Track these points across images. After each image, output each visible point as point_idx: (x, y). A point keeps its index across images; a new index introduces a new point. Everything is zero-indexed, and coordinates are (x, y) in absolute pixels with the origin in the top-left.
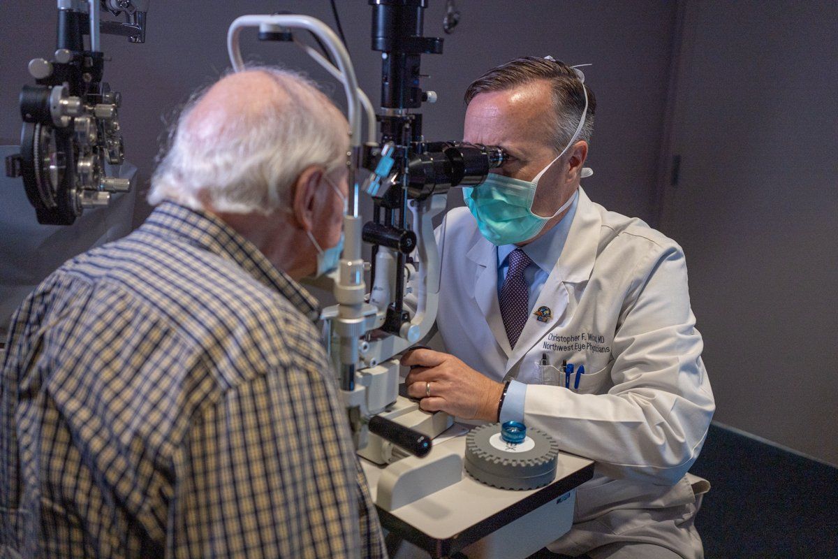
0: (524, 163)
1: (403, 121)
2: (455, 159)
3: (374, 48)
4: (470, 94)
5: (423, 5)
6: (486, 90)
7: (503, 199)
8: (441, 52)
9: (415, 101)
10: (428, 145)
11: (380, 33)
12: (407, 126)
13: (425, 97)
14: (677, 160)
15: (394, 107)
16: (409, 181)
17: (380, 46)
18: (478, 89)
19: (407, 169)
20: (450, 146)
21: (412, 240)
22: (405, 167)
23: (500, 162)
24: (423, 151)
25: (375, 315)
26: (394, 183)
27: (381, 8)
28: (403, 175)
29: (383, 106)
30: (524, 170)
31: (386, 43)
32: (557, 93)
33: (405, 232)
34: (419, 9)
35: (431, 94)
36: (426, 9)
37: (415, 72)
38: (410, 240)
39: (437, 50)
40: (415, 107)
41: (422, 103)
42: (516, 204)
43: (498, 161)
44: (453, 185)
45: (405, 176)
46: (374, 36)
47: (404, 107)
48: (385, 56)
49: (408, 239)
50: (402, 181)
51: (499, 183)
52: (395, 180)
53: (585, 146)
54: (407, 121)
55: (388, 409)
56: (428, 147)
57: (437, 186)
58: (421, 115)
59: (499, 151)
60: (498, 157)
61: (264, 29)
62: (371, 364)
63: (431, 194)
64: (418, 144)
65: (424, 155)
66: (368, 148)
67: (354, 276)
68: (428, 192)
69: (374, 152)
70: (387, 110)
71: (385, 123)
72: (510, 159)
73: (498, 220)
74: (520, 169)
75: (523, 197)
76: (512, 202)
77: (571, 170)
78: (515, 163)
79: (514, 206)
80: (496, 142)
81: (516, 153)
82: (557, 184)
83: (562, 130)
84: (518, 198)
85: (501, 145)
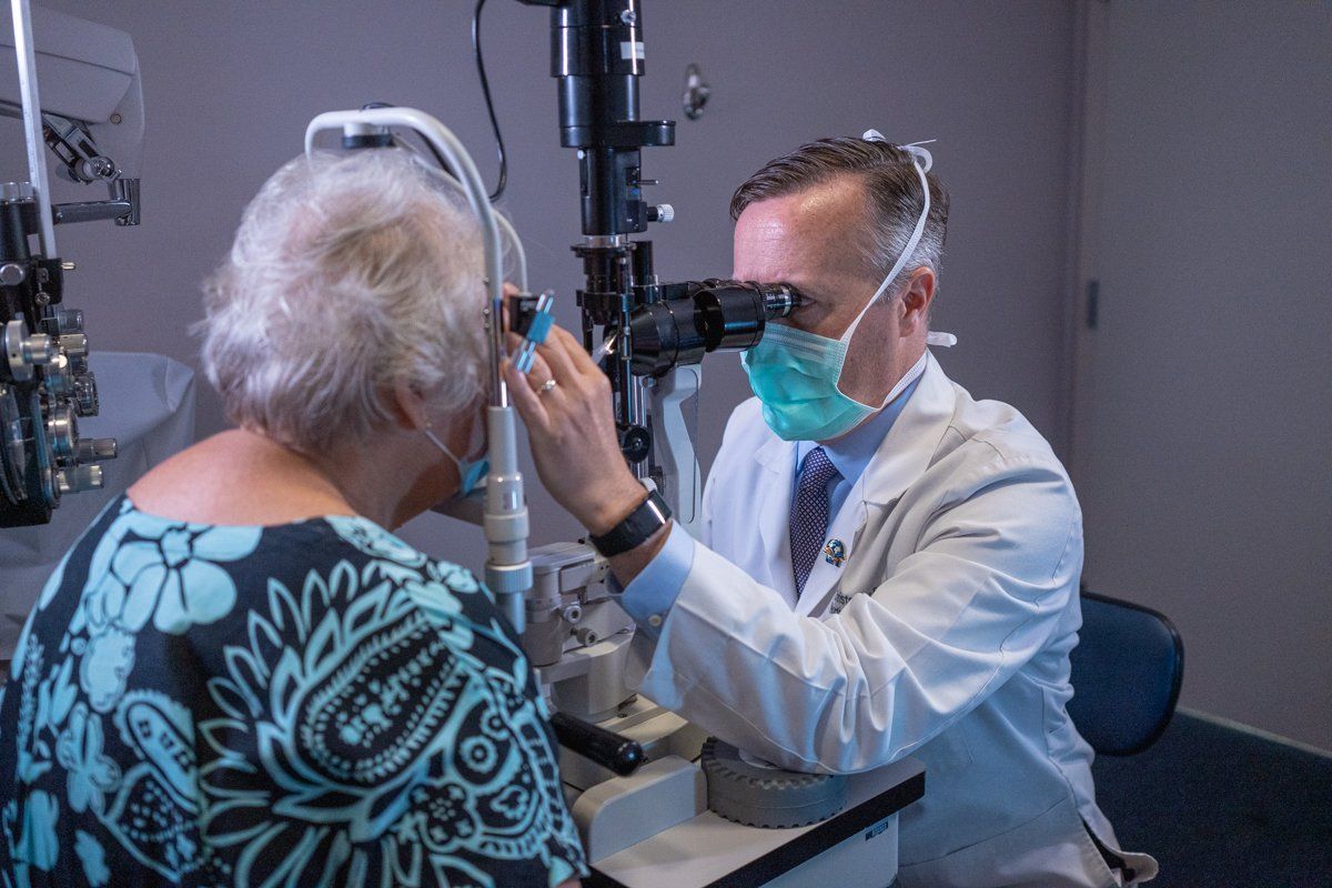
0: (829, 307)
1: (618, 254)
2: (710, 309)
3: (565, 143)
4: (738, 205)
5: (635, 72)
6: (759, 198)
7: (795, 365)
8: (671, 143)
9: (636, 220)
10: (664, 288)
11: (572, 121)
12: (625, 261)
13: (653, 216)
14: (1094, 287)
15: (601, 234)
16: (631, 347)
17: (573, 141)
18: (747, 196)
19: (627, 329)
20: (707, 288)
21: (643, 439)
22: (625, 326)
23: (787, 309)
24: (655, 299)
25: (592, 560)
26: (611, 352)
27: (570, 80)
28: (622, 338)
29: (585, 233)
30: (830, 320)
31: (581, 135)
32: (873, 194)
33: (630, 429)
34: (630, 78)
35: (666, 211)
36: (640, 78)
37: (634, 177)
38: (640, 440)
39: (664, 141)
40: (638, 231)
41: (649, 224)
42: (816, 375)
43: (783, 307)
44: (709, 350)
45: (625, 339)
46: (564, 126)
47: (617, 233)
48: (581, 155)
49: (635, 439)
50: (622, 348)
51: (790, 340)
52: (612, 347)
53: (929, 276)
54: (623, 254)
55: (624, 711)
56: (665, 293)
57: (681, 354)
58: (648, 243)
59: (785, 291)
60: (784, 301)
61: (350, 131)
62: (587, 641)
63: (672, 365)
64: (648, 288)
65: (658, 306)
66: (516, 301)
67: (507, 498)
68: (669, 363)
69: (525, 306)
70: (591, 238)
71: (590, 259)
72: (804, 303)
73: (787, 400)
74: (823, 318)
75: (827, 363)
76: (809, 370)
77: (908, 314)
78: (814, 310)
79: (813, 378)
80: (779, 277)
81: (814, 293)
82: (885, 340)
83: (885, 252)
84: (818, 366)
85: (787, 280)
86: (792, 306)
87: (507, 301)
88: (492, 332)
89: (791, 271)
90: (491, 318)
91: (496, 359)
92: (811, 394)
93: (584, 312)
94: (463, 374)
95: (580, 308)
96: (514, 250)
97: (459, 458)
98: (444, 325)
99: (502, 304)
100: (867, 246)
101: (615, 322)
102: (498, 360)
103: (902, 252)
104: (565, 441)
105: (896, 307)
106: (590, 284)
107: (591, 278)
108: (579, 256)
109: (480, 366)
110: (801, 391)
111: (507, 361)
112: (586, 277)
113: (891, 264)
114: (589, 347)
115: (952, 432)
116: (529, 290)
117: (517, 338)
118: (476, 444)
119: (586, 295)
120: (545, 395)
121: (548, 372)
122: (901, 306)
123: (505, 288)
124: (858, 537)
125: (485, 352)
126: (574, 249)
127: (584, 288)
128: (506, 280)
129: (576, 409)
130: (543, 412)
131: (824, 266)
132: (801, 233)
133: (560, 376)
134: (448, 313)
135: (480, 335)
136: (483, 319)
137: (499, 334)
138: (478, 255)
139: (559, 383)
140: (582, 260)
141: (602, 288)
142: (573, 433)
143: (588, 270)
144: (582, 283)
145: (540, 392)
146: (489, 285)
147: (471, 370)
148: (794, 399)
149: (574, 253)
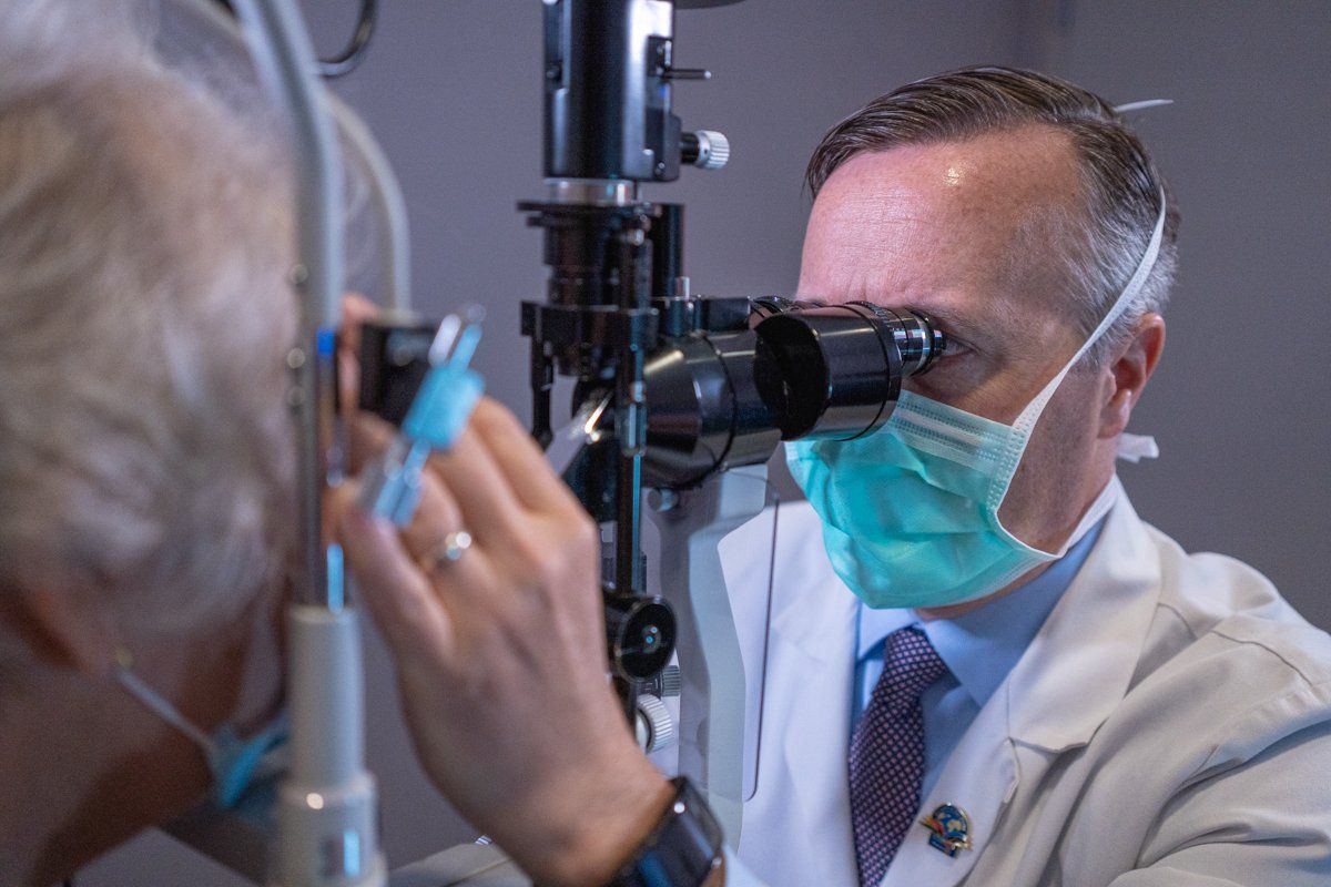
1: (628, 219)
7: (918, 466)
9: (659, 157)
10: (705, 305)
12: (638, 237)
13: (689, 152)
15: (584, 177)
16: (645, 427)
19: (638, 387)
20: (767, 314)
21: (662, 631)
22: (632, 380)
23: (923, 359)
24: (687, 327)
26: (596, 437)
28: (626, 408)
29: (549, 172)
30: (995, 387)
33: (636, 607)
35: (715, 146)
38: (654, 630)
40: (660, 181)
41: (685, 168)
42: (954, 487)
45: (632, 411)
47: (621, 177)
49: (647, 630)
50: (623, 429)
52: (599, 425)
53: (1156, 330)
54: (636, 224)
56: (704, 315)
57: (737, 441)
58: (678, 209)
59: (922, 323)
63: (716, 466)
64: (672, 303)
65: (692, 341)
66: (376, 337)
67: (332, 853)
68: (709, 462)
69: (402, 349)
70: (564, 184)
71: (561, 230)
72: (950, 351)
73: (894, 531)
74: (983, 381)
75: (982, 466)
76: (942, 481)
77: (1116, 398)
78: (969, 366)
79: (946, 492)
80: (910, 296)
81: (976, 330)
82: (1078, 439)
83: (1105, 272)
84: (961, 471)
85: (925, 302)
86: (931, 355)
87: (352, 338)
88: (308, 414)
89: (939, 284)
90: (307, 378)
91: (315, 486)
92: (944, 524)
93: (537, 349)
94: (219, 528)
95: (527, 340)
96: (376, 200)
97: (209, 727)
98: (166, 391)
99: (338, 342)
100: (1076, 256)
101: (609, 373)
102: (322, 486)
103: (1130, 278)
104: (490, 689)
105: (1102, 380)
106: (556, 286)
107: (560, 273)
108: (533, 222)
109: (275, 504)
110: (924, 516)
111: (346, 491)
112: (547, 272)
113: (1111, 299)
114: (542, 431)
115: (1168, 618)
116: (416, 304)
117: (375, 430)
118: (255, 694)
119: (545, 311)
120: (442, 570)
121: (450, 513)
122: (1109, 380)
123: (346, 306)
124: (1004, 811)
125: (286, 466)
126: (525, 206)
127: (540, 295)
128: (352, 285)
129: (518, 607)
130: (436, 617)
131: (998, 280)
132: (965, 212)
133: (478, 519)
134: (182, 358)
135: (273, 420)
136: (285, 381)
137: (327, 419)
138: (275, 213)
139: (478, 540)
140: (539, 234)
141: (586, 297)
142: (507, 665)
143: (554, 256)
144: (537, 285)
145: (428, 563)
146: (306, 287)
147: (247, 513)
148: (909, 529)
149: (524, 216)
